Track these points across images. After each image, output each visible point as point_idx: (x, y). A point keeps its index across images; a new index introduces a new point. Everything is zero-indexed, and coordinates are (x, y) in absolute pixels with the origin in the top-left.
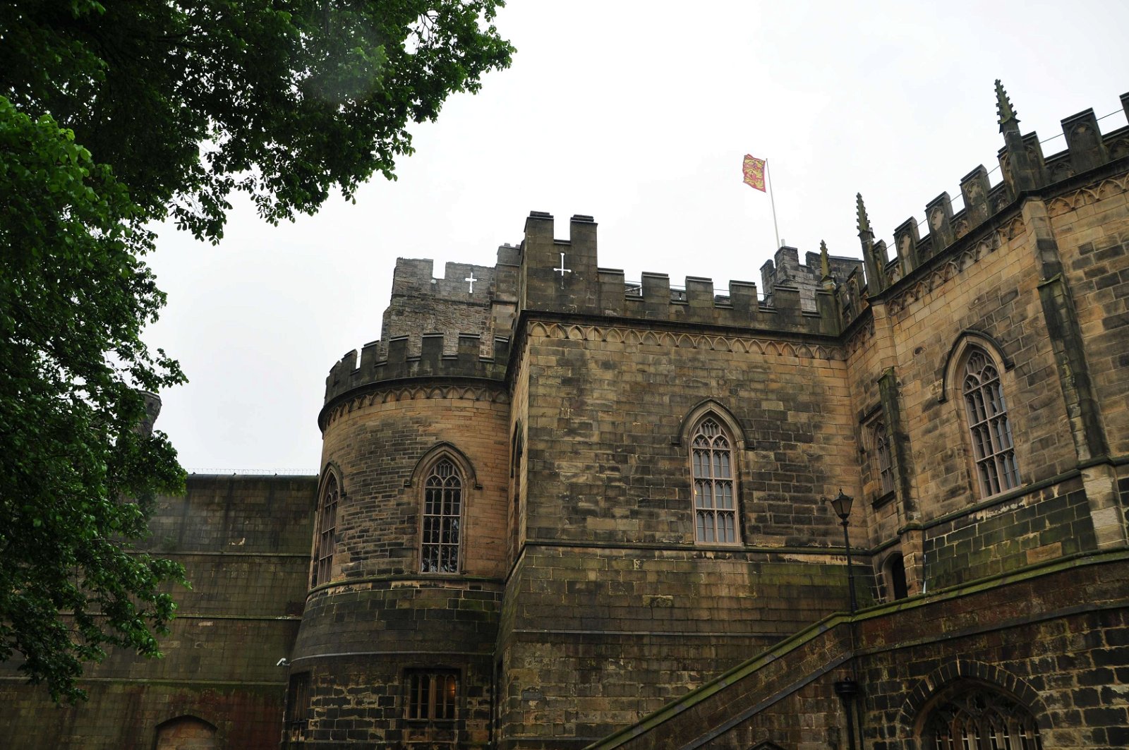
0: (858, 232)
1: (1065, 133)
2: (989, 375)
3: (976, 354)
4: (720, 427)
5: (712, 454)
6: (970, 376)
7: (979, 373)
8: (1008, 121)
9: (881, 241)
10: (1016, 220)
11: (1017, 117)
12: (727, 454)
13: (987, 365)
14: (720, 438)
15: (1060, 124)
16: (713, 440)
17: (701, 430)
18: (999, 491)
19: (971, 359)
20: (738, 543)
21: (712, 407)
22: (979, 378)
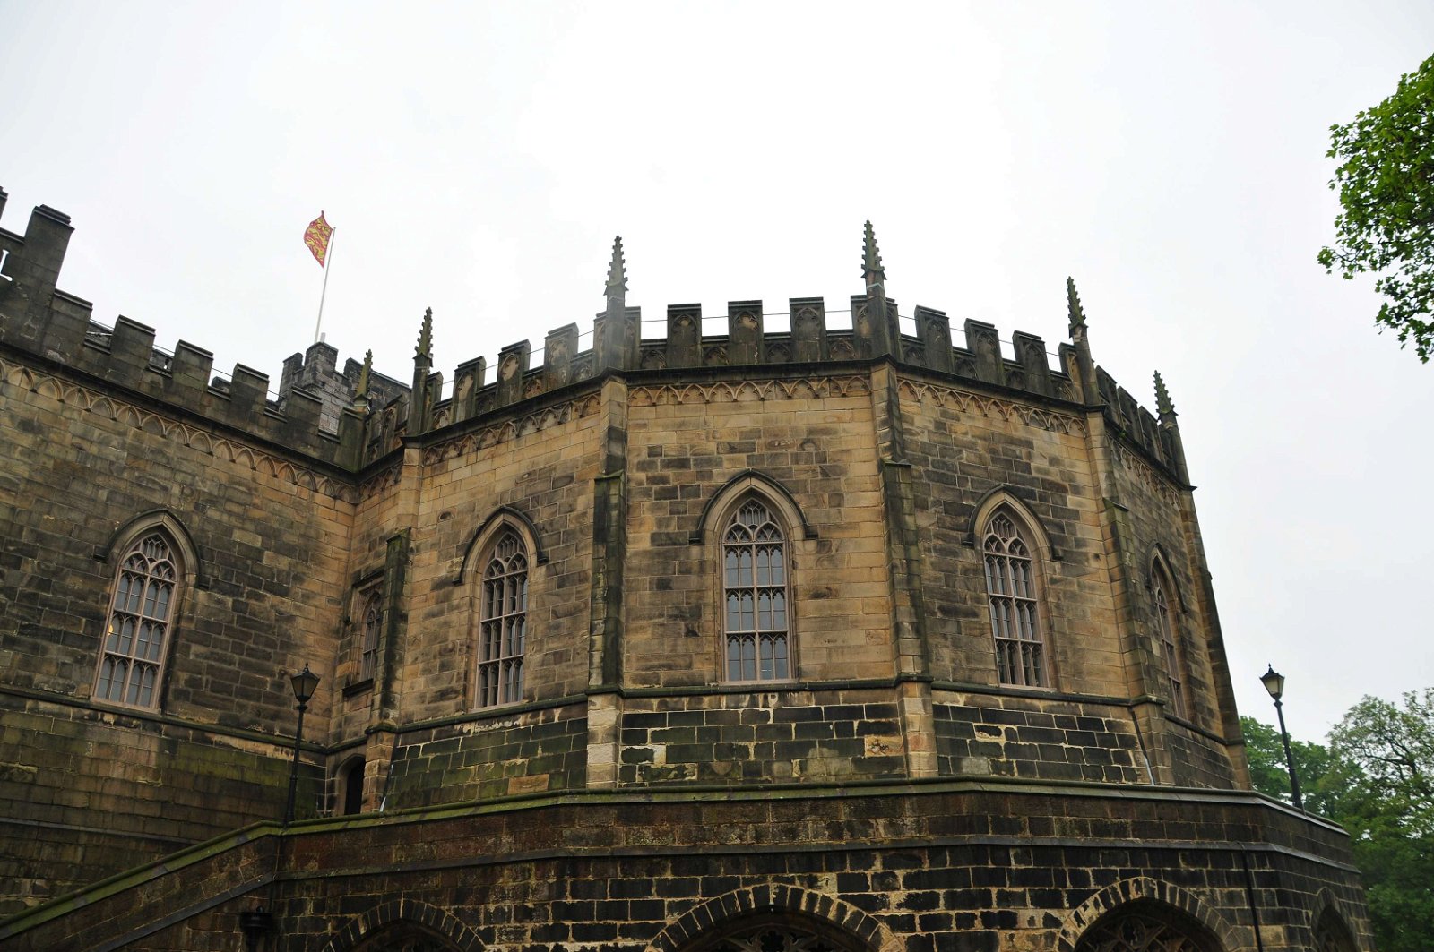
0: (415, 354)
1: (669, 320)
2: (518, 565)
3: (509, 537)
4: (169, 550)
5: (148, 582)
6: (497, 561)
7: (507, 560)
8: (616, 285)
9: (438, 373)
10: (593, 397)
11: (627, 285)
12: (169, 587)
13: (518, 552)
14: (165, 564)
15: (666, 308)
16: (155, 564)
17: (142, 546)
18: (495, 703)
19: (503, 541)
20: (153, 709)
21: (165, 520)
22: (505, 565)
